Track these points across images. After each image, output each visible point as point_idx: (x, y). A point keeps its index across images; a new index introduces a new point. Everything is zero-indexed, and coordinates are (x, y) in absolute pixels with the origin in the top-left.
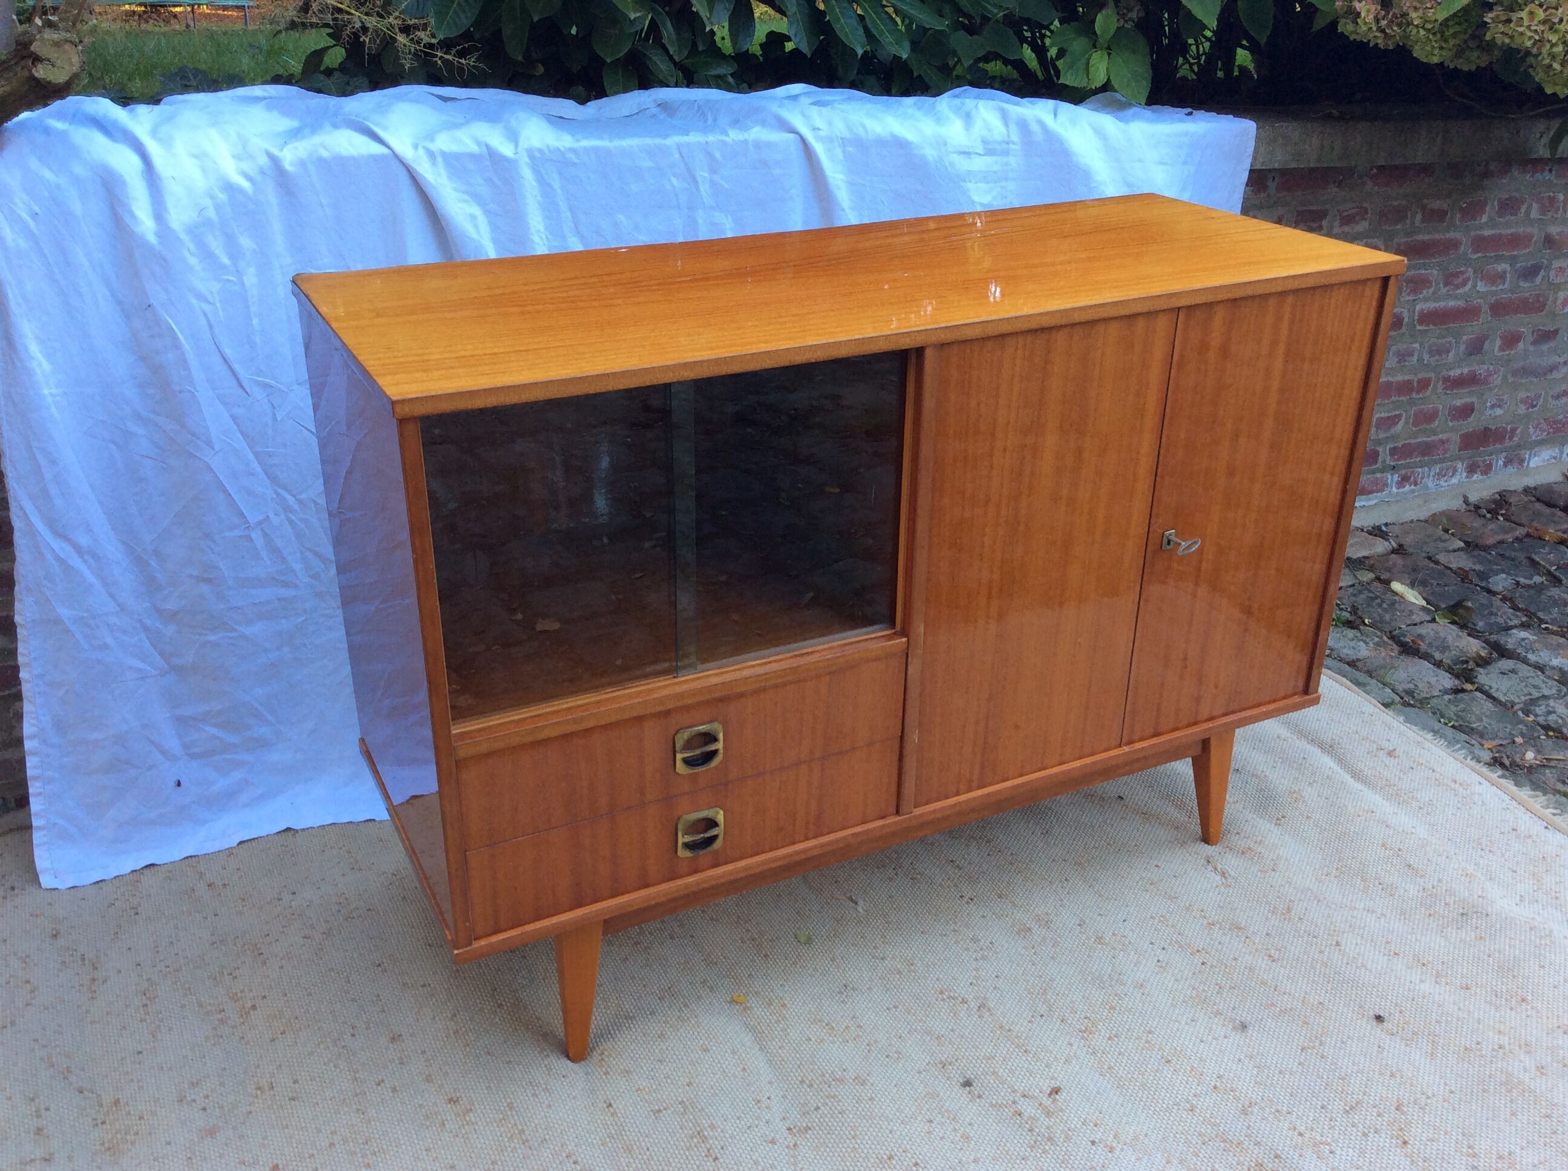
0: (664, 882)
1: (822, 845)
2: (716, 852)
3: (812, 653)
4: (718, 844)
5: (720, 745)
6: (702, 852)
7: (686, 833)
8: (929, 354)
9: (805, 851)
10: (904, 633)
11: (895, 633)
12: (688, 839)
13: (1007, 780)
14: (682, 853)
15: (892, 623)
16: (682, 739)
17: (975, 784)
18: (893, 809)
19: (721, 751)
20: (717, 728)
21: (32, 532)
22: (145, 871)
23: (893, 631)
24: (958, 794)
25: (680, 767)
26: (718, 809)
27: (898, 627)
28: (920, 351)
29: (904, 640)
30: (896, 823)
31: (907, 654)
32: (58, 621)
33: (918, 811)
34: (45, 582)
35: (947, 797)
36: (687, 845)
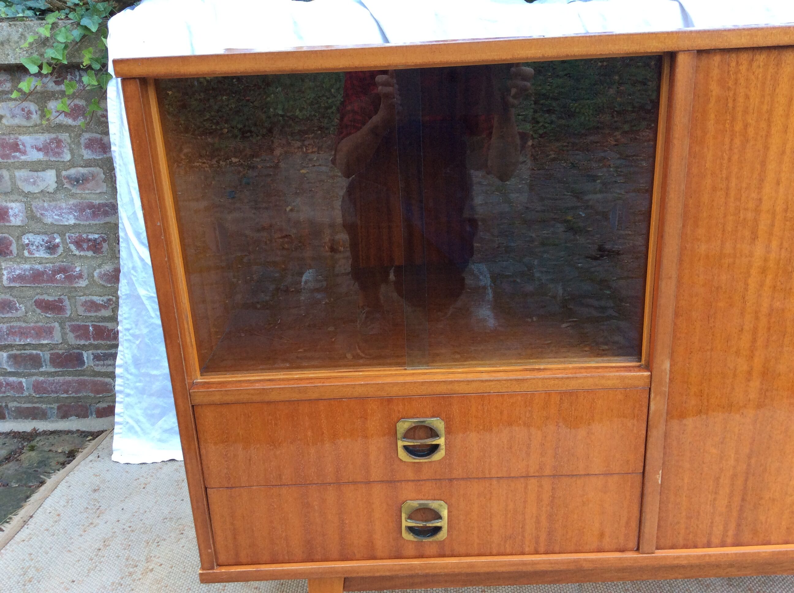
0: (390, 558)
1: (550, 562)
2: (442, 543)
3: (544, 369)
4: (442, 535)
5: (441, 441)
6: (426, 540)
7: (410, 517)
8: (682, 61)
9: (534, 563)
10: (648, 367)
11: (639, 367)
12: (411, 524)
13: (768, 543)
14: (408, 536)
15: (638, 355)
16: (403, 426)
17: (729, 540)
18: (632, 544)
19: (443, 446)
20: (439, 424)
21: (127, 240)
22: (168, 463)
23: (639, 364)
24: (709, 545)
25: (402, 455)
26: (442, 503)
27: (643, 362)
28: (672, 56)
29: (647, 374)
30: (635, 559)
31: (650, 389)
32: (138, 297)
33: (660, 553)
34: (132, 272)
35: (696, 547)
36: (411, 529)
